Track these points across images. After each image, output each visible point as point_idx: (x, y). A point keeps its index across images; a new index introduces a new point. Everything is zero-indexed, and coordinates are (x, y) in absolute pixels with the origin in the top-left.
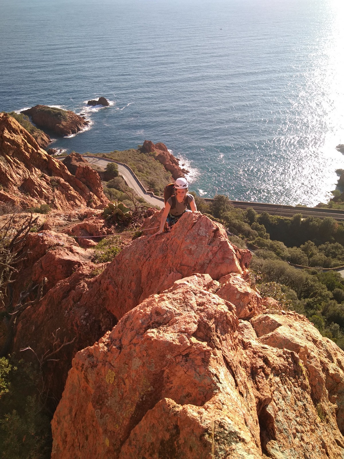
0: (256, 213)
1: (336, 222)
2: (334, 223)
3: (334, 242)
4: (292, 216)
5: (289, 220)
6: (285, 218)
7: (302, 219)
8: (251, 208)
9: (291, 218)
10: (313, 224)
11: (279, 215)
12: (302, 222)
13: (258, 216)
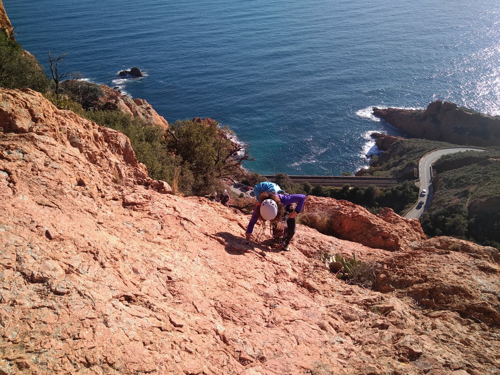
0: (310, 185)
1: (378, 188)
2: (376, 190)
3: (378, 207)
4: (341, 186)
5: (340, 190)
6: (336, 188)
7: (350, 188)
8: (307, 181)
9: (341, 188)
10: (359, 192)
11: (330, 186)
12: (350, 190)
13: (312, 188)
